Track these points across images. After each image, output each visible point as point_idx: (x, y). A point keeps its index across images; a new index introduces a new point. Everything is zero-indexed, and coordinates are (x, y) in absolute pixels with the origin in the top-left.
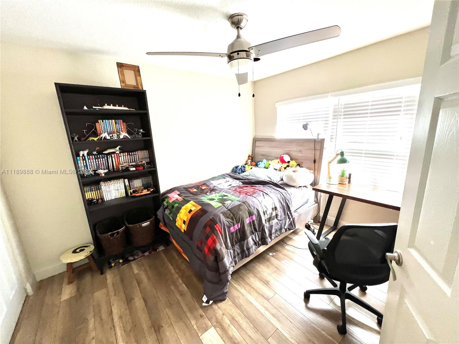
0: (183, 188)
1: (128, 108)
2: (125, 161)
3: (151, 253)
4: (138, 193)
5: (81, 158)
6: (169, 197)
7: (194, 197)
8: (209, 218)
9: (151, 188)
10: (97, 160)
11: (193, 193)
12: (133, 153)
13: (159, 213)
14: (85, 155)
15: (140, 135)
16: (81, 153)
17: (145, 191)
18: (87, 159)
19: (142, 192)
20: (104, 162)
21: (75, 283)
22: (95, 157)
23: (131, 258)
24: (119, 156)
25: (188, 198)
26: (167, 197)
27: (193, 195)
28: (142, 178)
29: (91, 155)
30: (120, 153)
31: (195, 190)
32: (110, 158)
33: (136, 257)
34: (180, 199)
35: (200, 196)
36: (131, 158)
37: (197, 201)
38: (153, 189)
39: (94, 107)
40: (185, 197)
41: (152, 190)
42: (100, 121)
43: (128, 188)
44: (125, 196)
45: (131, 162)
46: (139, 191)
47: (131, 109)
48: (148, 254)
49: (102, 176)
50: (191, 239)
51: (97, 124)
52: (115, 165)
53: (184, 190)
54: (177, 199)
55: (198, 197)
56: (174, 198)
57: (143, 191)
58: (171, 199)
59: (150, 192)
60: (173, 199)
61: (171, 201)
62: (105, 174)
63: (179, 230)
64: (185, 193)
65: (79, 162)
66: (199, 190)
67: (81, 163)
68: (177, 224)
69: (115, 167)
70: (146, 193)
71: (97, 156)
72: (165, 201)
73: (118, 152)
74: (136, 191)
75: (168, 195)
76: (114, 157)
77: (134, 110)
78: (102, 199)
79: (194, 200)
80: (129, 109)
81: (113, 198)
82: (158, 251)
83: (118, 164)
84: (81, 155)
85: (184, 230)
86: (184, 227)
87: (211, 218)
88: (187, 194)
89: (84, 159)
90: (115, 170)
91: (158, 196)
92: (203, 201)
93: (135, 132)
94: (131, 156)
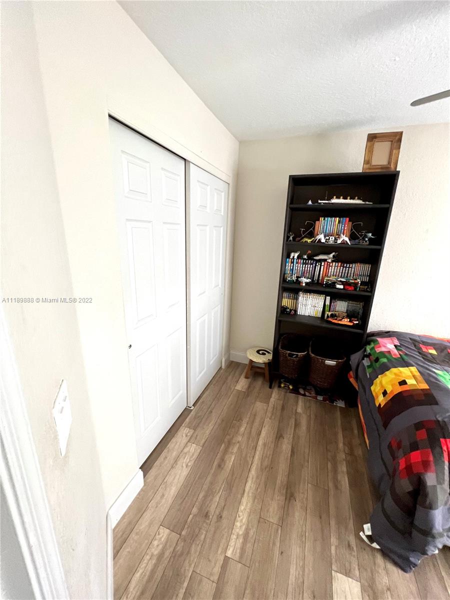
0: (410, 339)
1: (363, 201)
2: (335, 274)
3: (325, 401)
4: (336, 319)
5: (290, 260)
6: (379, 343)
7: (424, 363)
8: (436, 417)
9: (356, 319)
10: (304, 265)
11: (424, 355)
12: (348, 265)
13: (355, 358)
14: (296, 257)
15: (366, 241)
16: (292, 255)
17: (346, 320)
18: (295, 263)
19: (341, 320)
20: (311, 269)
21: (249, 380)
22: (303, 261)
23: (302, 391)
24: (330, 266)
25: (411, 360)
26: (375, 341)
27: (423, 358)
28: (349, 301)
29: (301, 259)
30: (333, 261)
31: (433, 352)
32: (319, 266)
33: (307, 394)
34: (395, 355)
35: (438, 366)
36: (344, 271)
37: (426, 374)
38: (357, 322)
39: (319, 201)
40: (406, 354)
41: (355, 322)
42: (322, 219)
43: (327, 308)
44: (320, 316)
45: (341, 277)
46: (339, 316)
47: (367, 203)
48: (322, 399)
49: (302, 286)
50: (386, 425)
51: (317, 222)
52: (321, 275)
53: (409, 342)
54: (389, 352)
55: (432, 367)
56: (385, 347)
57: (343, 320)
58: (380, 347)
59: (352, 324)
60: (383, 349)
61: (378, 350)
62: (307, 283)
63: (373, 398)
64: (408, 347)
65: (287, 264)
66: (443, 354)
67: (289, 266)
68: (372, 388)
69: (320, 278)
70: (346, 323)
71: (306, 261)
72: (369, 344)
73: (330, 261)
74: (335, 315)
75: (378, 339)
76: (324, 266)
77: (372, 203)
78: (296, 311)
79: (421, 369)
80: (363, 203)
81: (307, 314)
82: (335, 404)
83: (325, 275)
84: (291, 257)
85: (380, 405)
86: (381, 400)
87: (440, 419)
88: (413, 352)
89: (293, 263)
90: (320, 282)
91: (362, 335)
92: (436, 379)
93: (361, 235)
94: (345, 268)
